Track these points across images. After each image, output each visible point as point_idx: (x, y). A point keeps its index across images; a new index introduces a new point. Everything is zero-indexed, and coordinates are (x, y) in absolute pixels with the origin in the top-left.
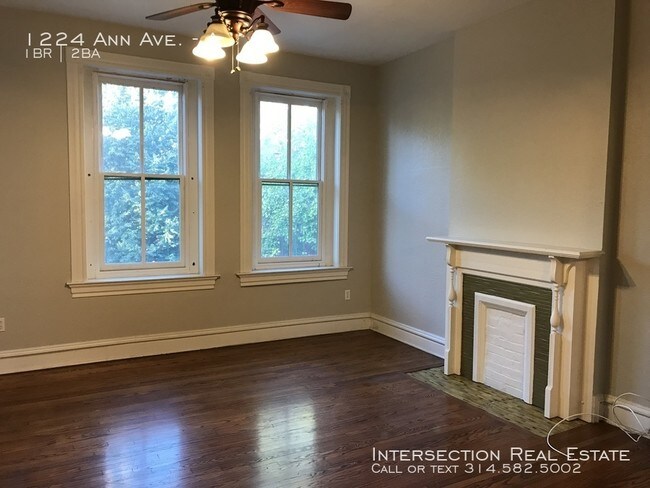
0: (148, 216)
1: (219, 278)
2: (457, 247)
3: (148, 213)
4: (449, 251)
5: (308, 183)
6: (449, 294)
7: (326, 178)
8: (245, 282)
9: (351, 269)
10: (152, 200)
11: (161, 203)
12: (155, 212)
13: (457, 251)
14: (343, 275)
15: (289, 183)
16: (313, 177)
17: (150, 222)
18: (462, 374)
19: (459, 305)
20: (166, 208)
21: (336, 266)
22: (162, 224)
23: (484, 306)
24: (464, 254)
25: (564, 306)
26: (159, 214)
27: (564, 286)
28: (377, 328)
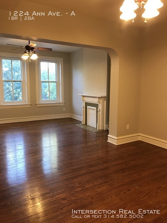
0: (14, 92)
1: (31, 105)
2: (84, 96)
3: (14, 91)
4: (82, 97)
5: (53, 82)
6: (83, 107)
7: (58, 81)
8: (38, 106)
9: (65, 103)
10: (15, 87)
11: (18, 87)
12: (16, 90)
13: (84, 97)
14: (63, 104)
15: (49, 82)
16: (55, 80)
17: (15, 94)
18: (85, 124)
19: (84, 109)
20: (20, 89)
21: (61, 102)
22: (19, 94)
23: (89, 109)
24: (85, 98)
25: (100, 107)
26: (17, 91)
27: (100, 103)
28: (71, 117)
